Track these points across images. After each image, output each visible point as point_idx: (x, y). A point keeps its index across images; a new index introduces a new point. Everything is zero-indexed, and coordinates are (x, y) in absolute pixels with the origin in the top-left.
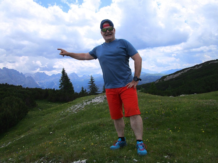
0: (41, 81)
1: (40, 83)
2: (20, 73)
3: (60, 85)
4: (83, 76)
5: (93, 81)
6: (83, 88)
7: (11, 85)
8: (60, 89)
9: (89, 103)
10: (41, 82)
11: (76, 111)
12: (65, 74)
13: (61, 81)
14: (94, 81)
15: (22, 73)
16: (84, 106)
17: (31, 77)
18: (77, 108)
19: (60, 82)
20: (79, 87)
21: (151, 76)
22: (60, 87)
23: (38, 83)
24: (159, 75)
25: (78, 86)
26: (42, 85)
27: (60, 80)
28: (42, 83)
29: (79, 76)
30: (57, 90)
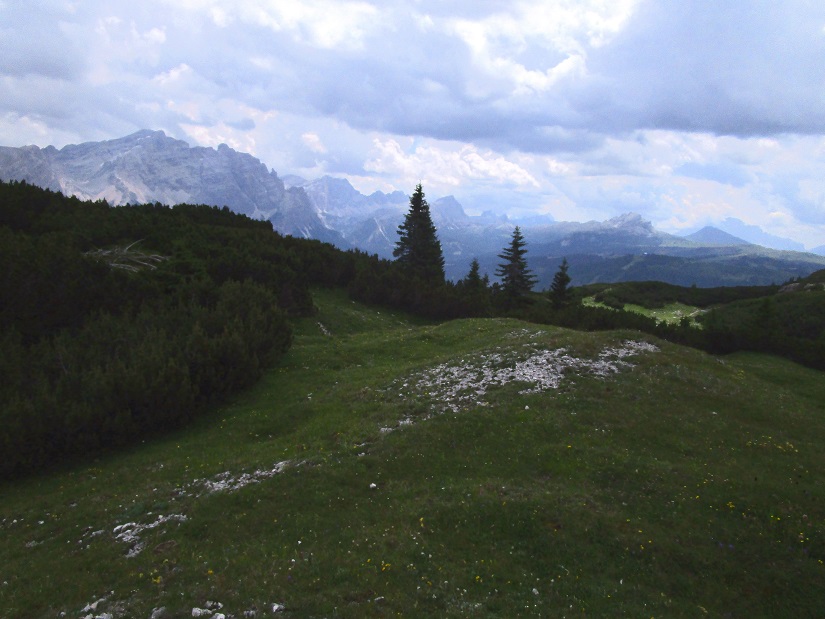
0: (332, 209)
1: (329, 217)
2: (270, 171)
3: (398, 243)
4: (485, 214)
5: (520, 249)
6: (475, 266)
7: (239, 215)
8: (397, 258)
9: (502, 376)
10: (331, 213)
11: (455, 401)
12: (422, 209)
13: (404, 231)
14: (523, 252)
15: (274, 174)
16: (484, 385)
17: (302, 188)
18: (459, 387)
19: (400, 233)
20: (459, 253)
21: (768, 259)
22: (396, 253)
23: (323, 214)
24: (807, 260)
25: (457, 249)
26: (333, 225)
27: (400, 227)
28: (336, 218)
29: (466, 211)
30: (386, 264)
